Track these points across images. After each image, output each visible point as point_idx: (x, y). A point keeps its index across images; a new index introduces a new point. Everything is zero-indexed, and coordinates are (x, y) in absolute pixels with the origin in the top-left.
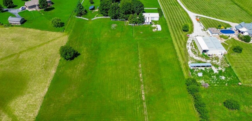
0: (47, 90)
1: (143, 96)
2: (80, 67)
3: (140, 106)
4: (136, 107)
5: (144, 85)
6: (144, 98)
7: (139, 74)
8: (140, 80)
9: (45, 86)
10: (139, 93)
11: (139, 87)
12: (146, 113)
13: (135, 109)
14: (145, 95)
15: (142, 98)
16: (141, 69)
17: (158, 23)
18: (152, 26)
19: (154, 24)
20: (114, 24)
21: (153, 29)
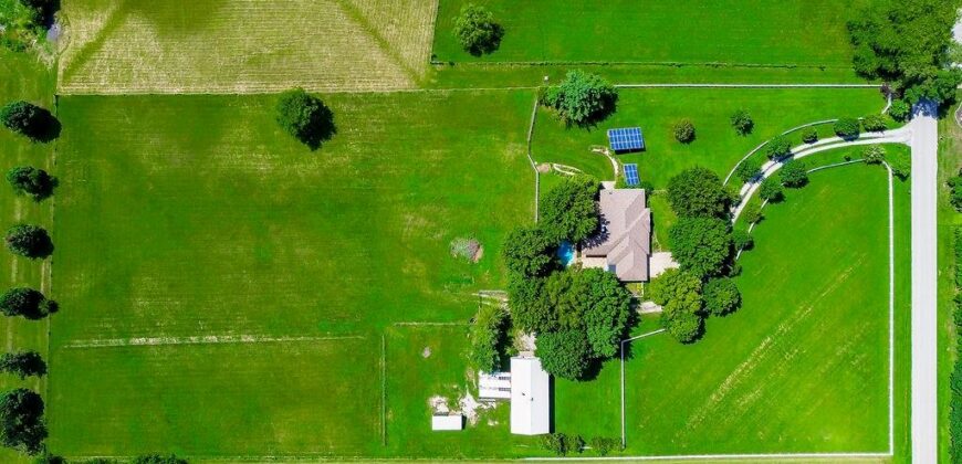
0: (177, 90)
1: (143, 340)
2: (258, 160)
3: (114, 330)
4: (110, 322)
5: (176, 345)
6: (136, 341)
7: (216, 335)
8: (194, 336)
9: (187, 84)
10: (152, 329)
11: (170, 331)
12: (95, 343)
13: (105, 319)
14: (145, 346)
15: (138, 338)
16: (235, 340)
17: (491, 424)
18: (469, 396)
19: (485, 407)
20: (481, 250)
21: (444, 399)
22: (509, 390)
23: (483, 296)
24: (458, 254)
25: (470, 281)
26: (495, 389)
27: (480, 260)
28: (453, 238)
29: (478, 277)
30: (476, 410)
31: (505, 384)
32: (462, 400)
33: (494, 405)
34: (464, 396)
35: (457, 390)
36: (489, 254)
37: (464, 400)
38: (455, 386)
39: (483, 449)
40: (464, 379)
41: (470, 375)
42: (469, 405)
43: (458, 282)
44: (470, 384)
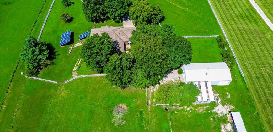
17: (229, 96)
18: (215, 110)
19: (220, 100)
20: (121, 105)
21: (223, 127)
22: (206, 82)
23: (150, 103)
24: (123, 119)
25: (141, 112)
26: (207, 92)
27: (127, 106)
28: (113, 125)
29: (138, 107)
30: (223, 106)
31: (203, 85)
32: (219, 114)
33: (217, 95)
34: (217, 113)
35: (214, 118)
36: (123, 100)
37: (219, 112)
38: (212, 119)
39: (247, 101)
40: (205, 114)
41: (202, 110)
42: (221, 110)
43: (142, 120)
44: (207, 110)
